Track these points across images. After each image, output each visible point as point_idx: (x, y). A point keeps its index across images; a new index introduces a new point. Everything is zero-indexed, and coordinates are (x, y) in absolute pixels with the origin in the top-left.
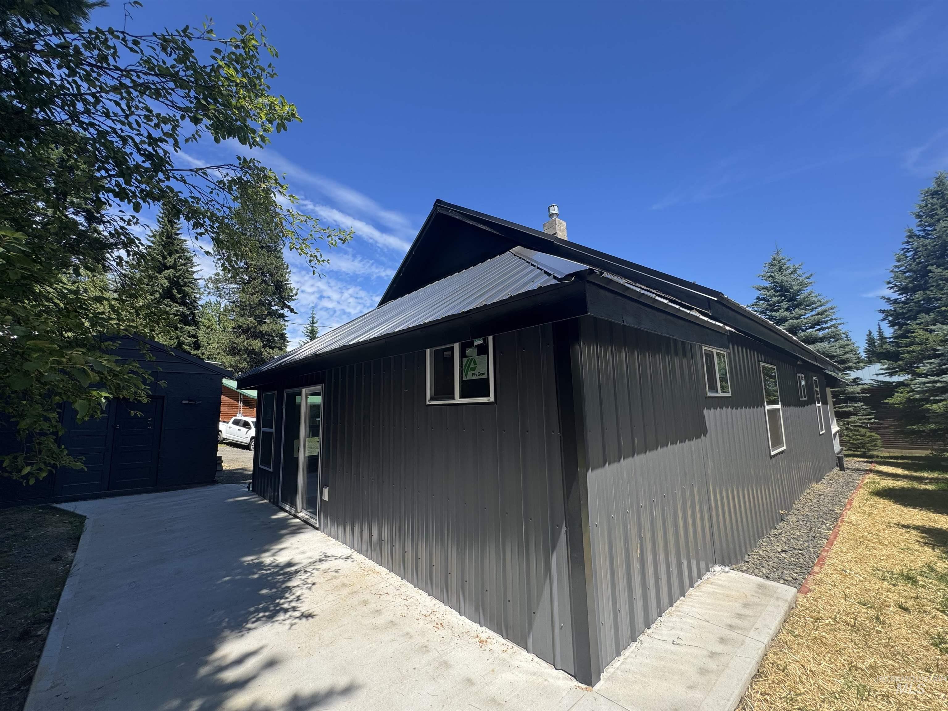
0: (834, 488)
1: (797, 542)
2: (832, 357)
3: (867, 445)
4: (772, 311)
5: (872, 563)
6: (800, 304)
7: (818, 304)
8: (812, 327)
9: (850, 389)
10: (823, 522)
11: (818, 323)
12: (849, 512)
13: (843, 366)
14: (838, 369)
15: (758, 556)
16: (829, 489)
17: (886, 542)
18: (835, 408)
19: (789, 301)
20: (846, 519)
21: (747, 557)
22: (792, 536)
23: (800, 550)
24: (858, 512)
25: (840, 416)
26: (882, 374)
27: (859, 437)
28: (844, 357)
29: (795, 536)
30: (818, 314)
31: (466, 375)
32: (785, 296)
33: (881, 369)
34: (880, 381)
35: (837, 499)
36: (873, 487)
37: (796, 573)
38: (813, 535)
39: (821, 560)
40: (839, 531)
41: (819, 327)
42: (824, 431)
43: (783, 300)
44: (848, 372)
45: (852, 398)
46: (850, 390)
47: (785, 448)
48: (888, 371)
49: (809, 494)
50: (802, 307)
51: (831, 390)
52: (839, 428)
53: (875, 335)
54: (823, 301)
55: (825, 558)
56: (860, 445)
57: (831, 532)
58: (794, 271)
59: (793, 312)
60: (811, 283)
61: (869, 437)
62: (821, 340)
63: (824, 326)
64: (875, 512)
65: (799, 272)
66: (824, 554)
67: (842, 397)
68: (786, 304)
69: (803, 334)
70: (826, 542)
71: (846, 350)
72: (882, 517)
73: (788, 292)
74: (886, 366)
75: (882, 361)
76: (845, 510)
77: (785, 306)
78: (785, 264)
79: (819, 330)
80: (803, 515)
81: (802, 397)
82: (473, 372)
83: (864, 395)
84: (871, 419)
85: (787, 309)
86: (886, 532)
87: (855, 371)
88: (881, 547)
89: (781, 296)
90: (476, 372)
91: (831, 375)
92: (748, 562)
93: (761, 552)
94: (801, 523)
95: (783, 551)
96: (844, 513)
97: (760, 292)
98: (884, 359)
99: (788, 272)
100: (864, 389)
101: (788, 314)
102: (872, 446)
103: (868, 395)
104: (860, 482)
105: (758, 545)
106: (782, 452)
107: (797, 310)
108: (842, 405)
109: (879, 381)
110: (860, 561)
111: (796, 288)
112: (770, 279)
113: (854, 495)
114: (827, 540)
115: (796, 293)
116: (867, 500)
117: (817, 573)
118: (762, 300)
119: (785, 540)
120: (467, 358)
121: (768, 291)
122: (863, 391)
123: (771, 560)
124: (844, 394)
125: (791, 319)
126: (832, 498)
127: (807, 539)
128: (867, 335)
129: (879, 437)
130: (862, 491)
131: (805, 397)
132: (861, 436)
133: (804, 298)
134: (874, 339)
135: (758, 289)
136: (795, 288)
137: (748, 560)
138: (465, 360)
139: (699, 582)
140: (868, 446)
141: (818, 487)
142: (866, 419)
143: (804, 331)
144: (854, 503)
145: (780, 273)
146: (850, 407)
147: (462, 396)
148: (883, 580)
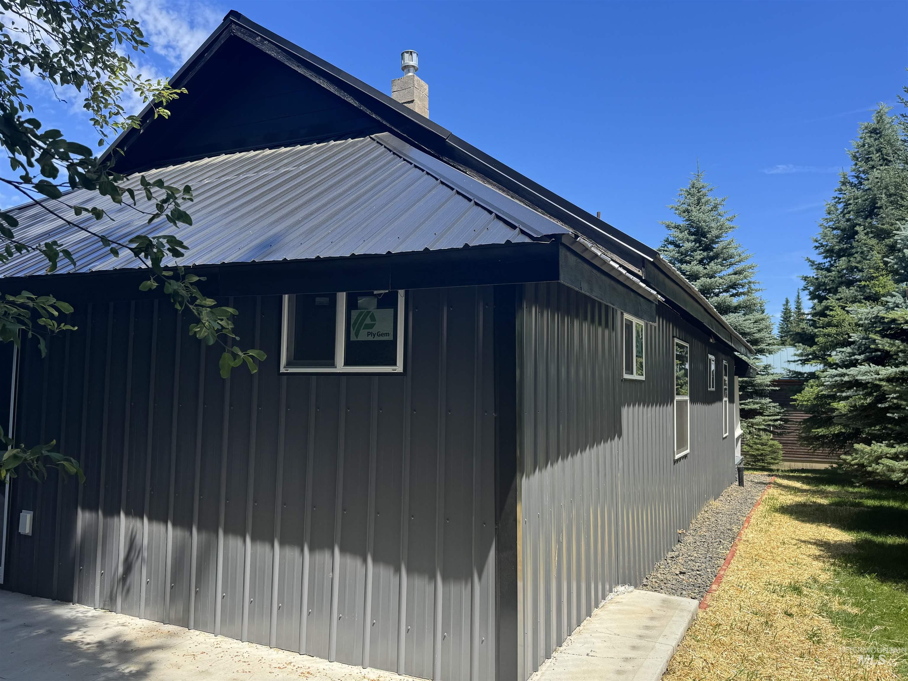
0: (732, 505)
1: (694, 563)
2: (744, 334)
3: (768, 456)
4: (682, 262)
5: (765, 578)
6: (716, 257)
7: (737, 258)
8: (726, 291)
9: (759, 379)
10: (720, 541)
11: (734, 286)
12: (746, 531)
13: (755, 347)
14: (751, 351)
15: (656, 580)
16: (727, 507)
17: (779, 559)
18: (741, 404)
19: (704, 250)
20: (744, 538)
21: (645, 580)
22: (689, 558)
23: (698, 570)
24: (756, 530)
25: (746, 414)
26: (794, 361)
27: (760, 446)
28: (757, 336)
29: (693, 558)
30: (735, 274)
31: (357, 335)
32: (700, 242)
33: (795, 355)
34: (792, 371)
35: (735, 517)
36: (771, 503)
37: (694, 593)
38: (711, 556)
39: (718, 579)
40: (736, 550)
41: (734, 291)
42: (727, 434)
43: (698, 247)
44: (759, 356)
45: (760, 393)
46: (759, 381)
47: (688, 451)
48: (801, 358)
49: (706, 512)
50: (719, 260)
51: (740, 379)
52: (742, 431)
53: (792, 307)
54: (743, 256)
55: (723, 576)
56: (759, 458)
57: (728, 552)
58: (715, 207)
59: (708, 267)
60: (733, 228)
61: (771, 446)
62: (736, 309)
63: (741, 290)
64: (772, 529)
65: (721, 210)
66: (722, 573)
67: (750, 389)
68: (700, 255)
69: (715, 298)
70: (723, 561)
71: (761, 326)
72: (777, 535)
73: (705, 237)
74: (800, 351)
75: (796, 344)
76: (743, 528)
77: (699, 257)
78: (704, 195)
79: (733, 295)
80: (700, 536)
81: (710, 387)
82: (370, 331)
83: (773, 388)
84: (776, 420)
85: (701, 262)
86: (780, 549)
87: (767, 355)
88: (773, 563)
89: (695, 241)
90: (374, 330)
91: (741, 359)
92: (647, 585)
93: (659, 575)
94: (698, 544)
95: (681, 573)
96: (742, 532)
97: (670, 232)
98: (799, 342)
99: (708, 208)
100: (774, 381)
101: (700, 268)
102: (772, 458)
103: (777, 388)
104: (758, 498)
105: (655, 569)
106: (685, 456)
107: (712, 264)
108: (749, 400)
109: (790, 371)
110: (753, 578)
111: (715, 232)
112: (685, 214)
113: (753, 512)
114: (725, 559)
115: (713, 240)
116: (765, 517)
117: (715, 591)
118: (672, 243)
119: (683, 562)
120: (360, 311)
121: (681, 232)
122: (774, 383)
123: (669, 582)
124: (753, 386)
125: (703, 276)
126: (730, 517)
127: (704, 560)
128: (784, 305)
129: (781, 446)
130: (761, 508)
131: (713, 387)
132: (762, 444)
133: (723, 248)
134: (790, 312)
135: (668, 227)
136: (713, 232)
137: (646, 584)
138: (354, 314)
139: (603, 603)
140: (768, 459)
141: (715, 504)
142: (771, 420)
143: (717, 295)
144: (752, 521)
145: (698, 208)
146: (757, 403)
147: (346, 364)
148: (773, 592)
